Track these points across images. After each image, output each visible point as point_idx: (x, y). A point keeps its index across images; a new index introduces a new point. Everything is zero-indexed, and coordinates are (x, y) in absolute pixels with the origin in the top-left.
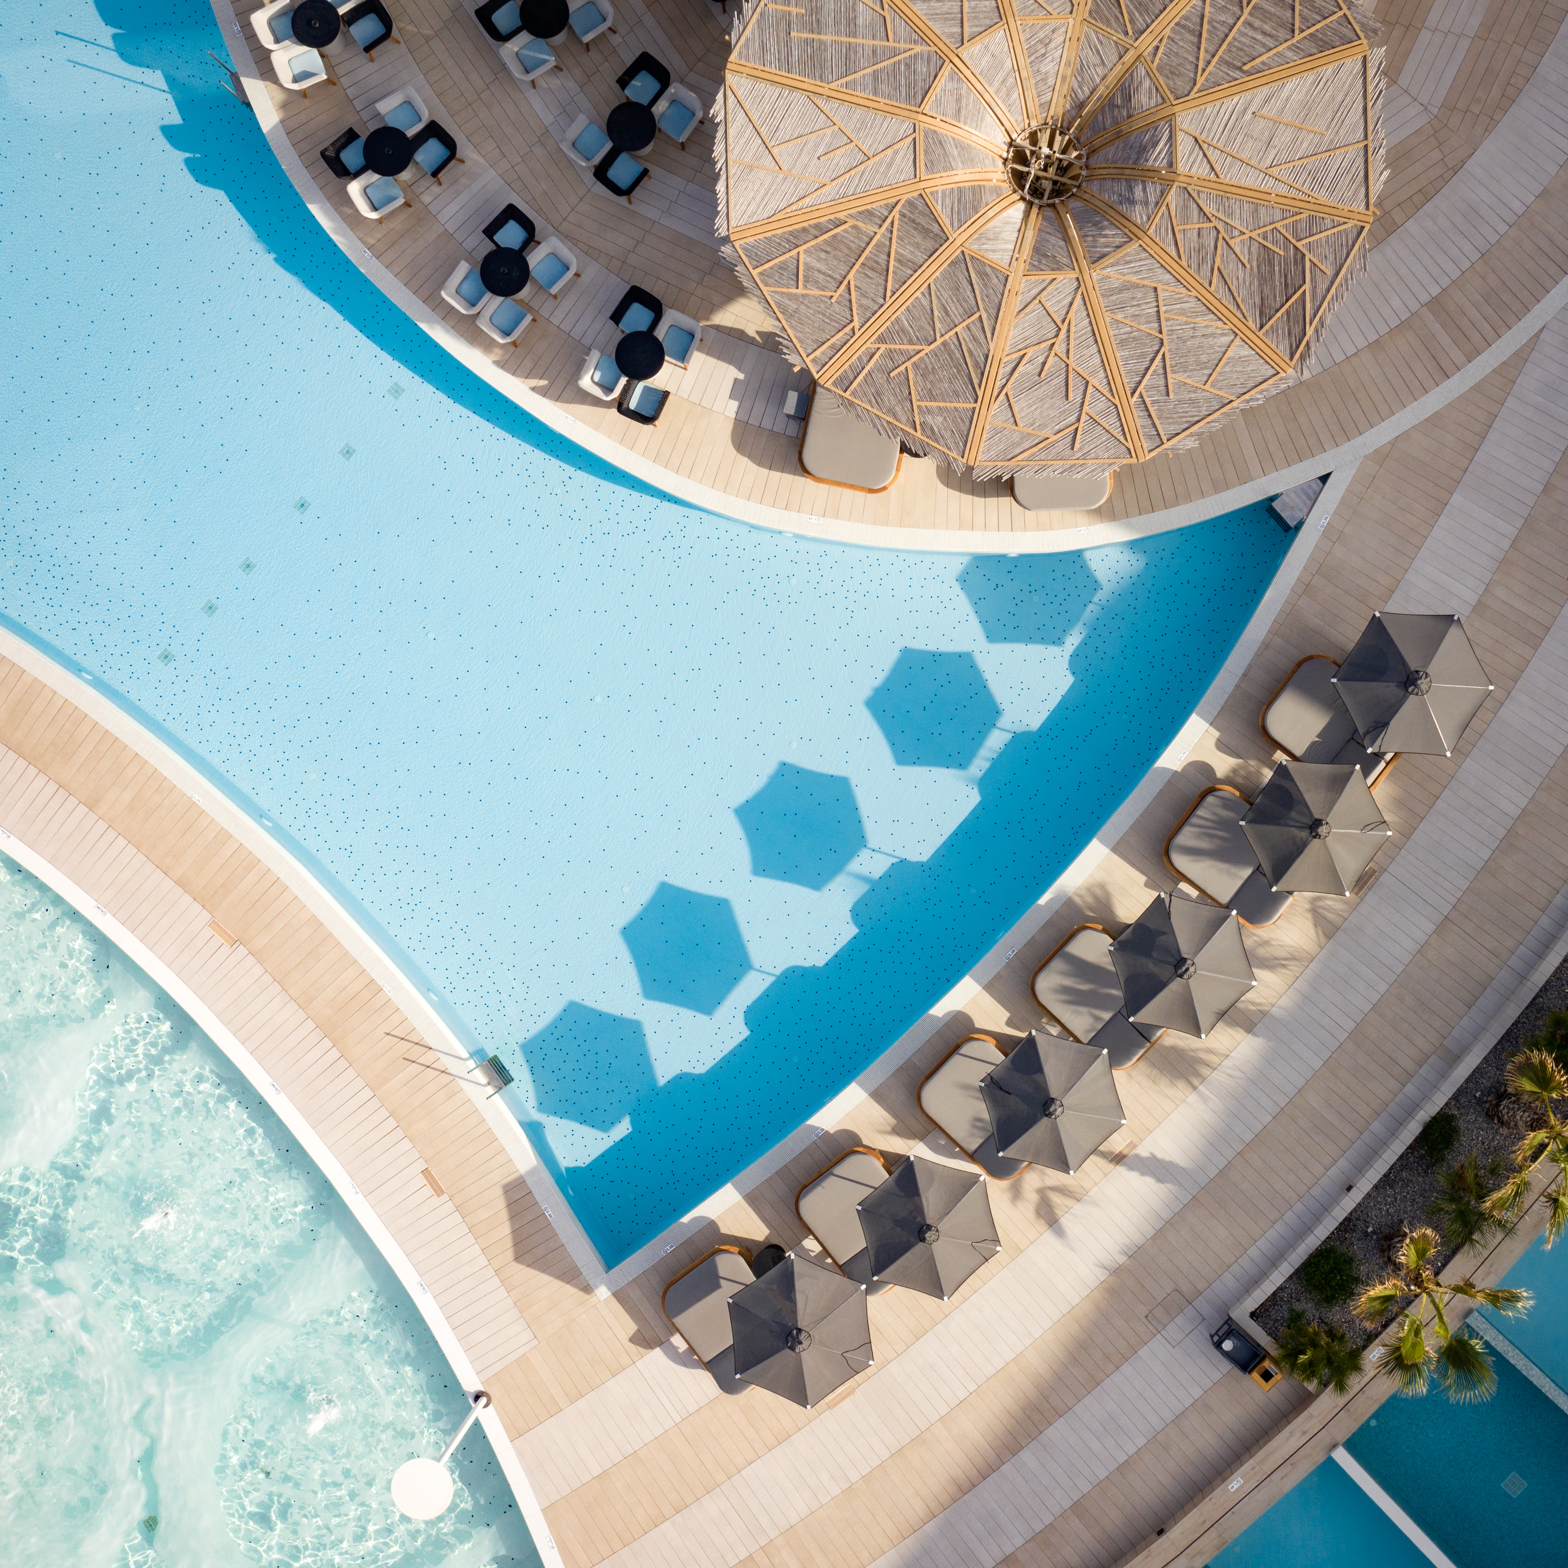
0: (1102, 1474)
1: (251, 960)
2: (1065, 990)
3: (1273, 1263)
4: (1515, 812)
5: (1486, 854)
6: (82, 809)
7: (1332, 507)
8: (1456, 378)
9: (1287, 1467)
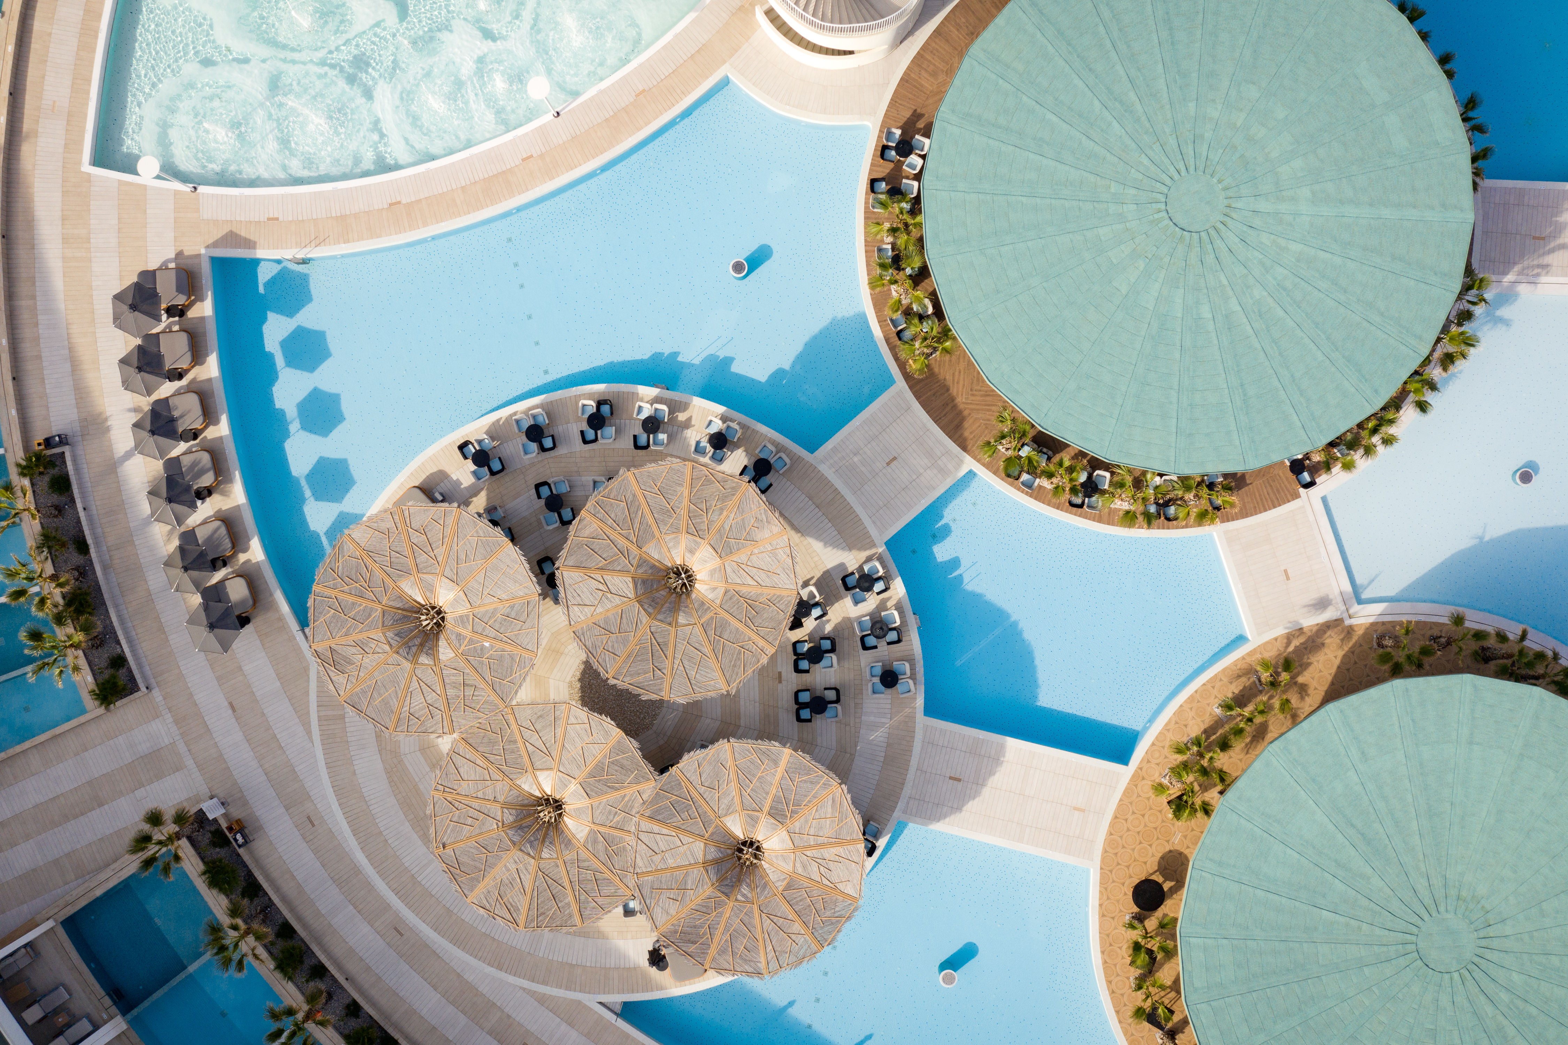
0: (45, 372)
1: (381, 207)
2: (199, 462)
3: (77, 470)
4: (170, 638)
5: (163, 620)
6: (464, 184)
7: (301, 644)
8: (315, 708)
9: (8, 431)
